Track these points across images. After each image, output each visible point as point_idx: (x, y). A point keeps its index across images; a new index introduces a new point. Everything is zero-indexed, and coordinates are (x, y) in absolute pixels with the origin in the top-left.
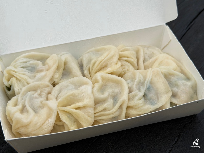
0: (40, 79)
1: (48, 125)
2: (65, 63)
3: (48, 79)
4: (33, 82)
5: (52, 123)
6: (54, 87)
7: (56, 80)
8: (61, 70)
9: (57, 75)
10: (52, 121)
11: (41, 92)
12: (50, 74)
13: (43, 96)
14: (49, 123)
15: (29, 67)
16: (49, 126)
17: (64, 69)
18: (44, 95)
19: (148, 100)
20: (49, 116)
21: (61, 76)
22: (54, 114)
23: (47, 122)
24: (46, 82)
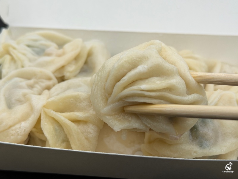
0: (41, 65)
1: (17, 130)
2: (90, 55)
3: (53, 67)
4: (30, 66)
5: (25, 130)
6: (59, 82)
7: (67, 75)
8: (81, 63)
9: (72, 68)
10: (26, 126)
11: (36, 83)
12: (59, 62)
13: (35, 89)
14: (20, 127)
15: (37, 47)
16: (19, 132)
17: (86, 63)
18: (38, 88)
19: (197, 138)
20: (24, 118)
21: (78, 71)
22: (32, 116)
23: (17, 126)
24: (49, 71)
